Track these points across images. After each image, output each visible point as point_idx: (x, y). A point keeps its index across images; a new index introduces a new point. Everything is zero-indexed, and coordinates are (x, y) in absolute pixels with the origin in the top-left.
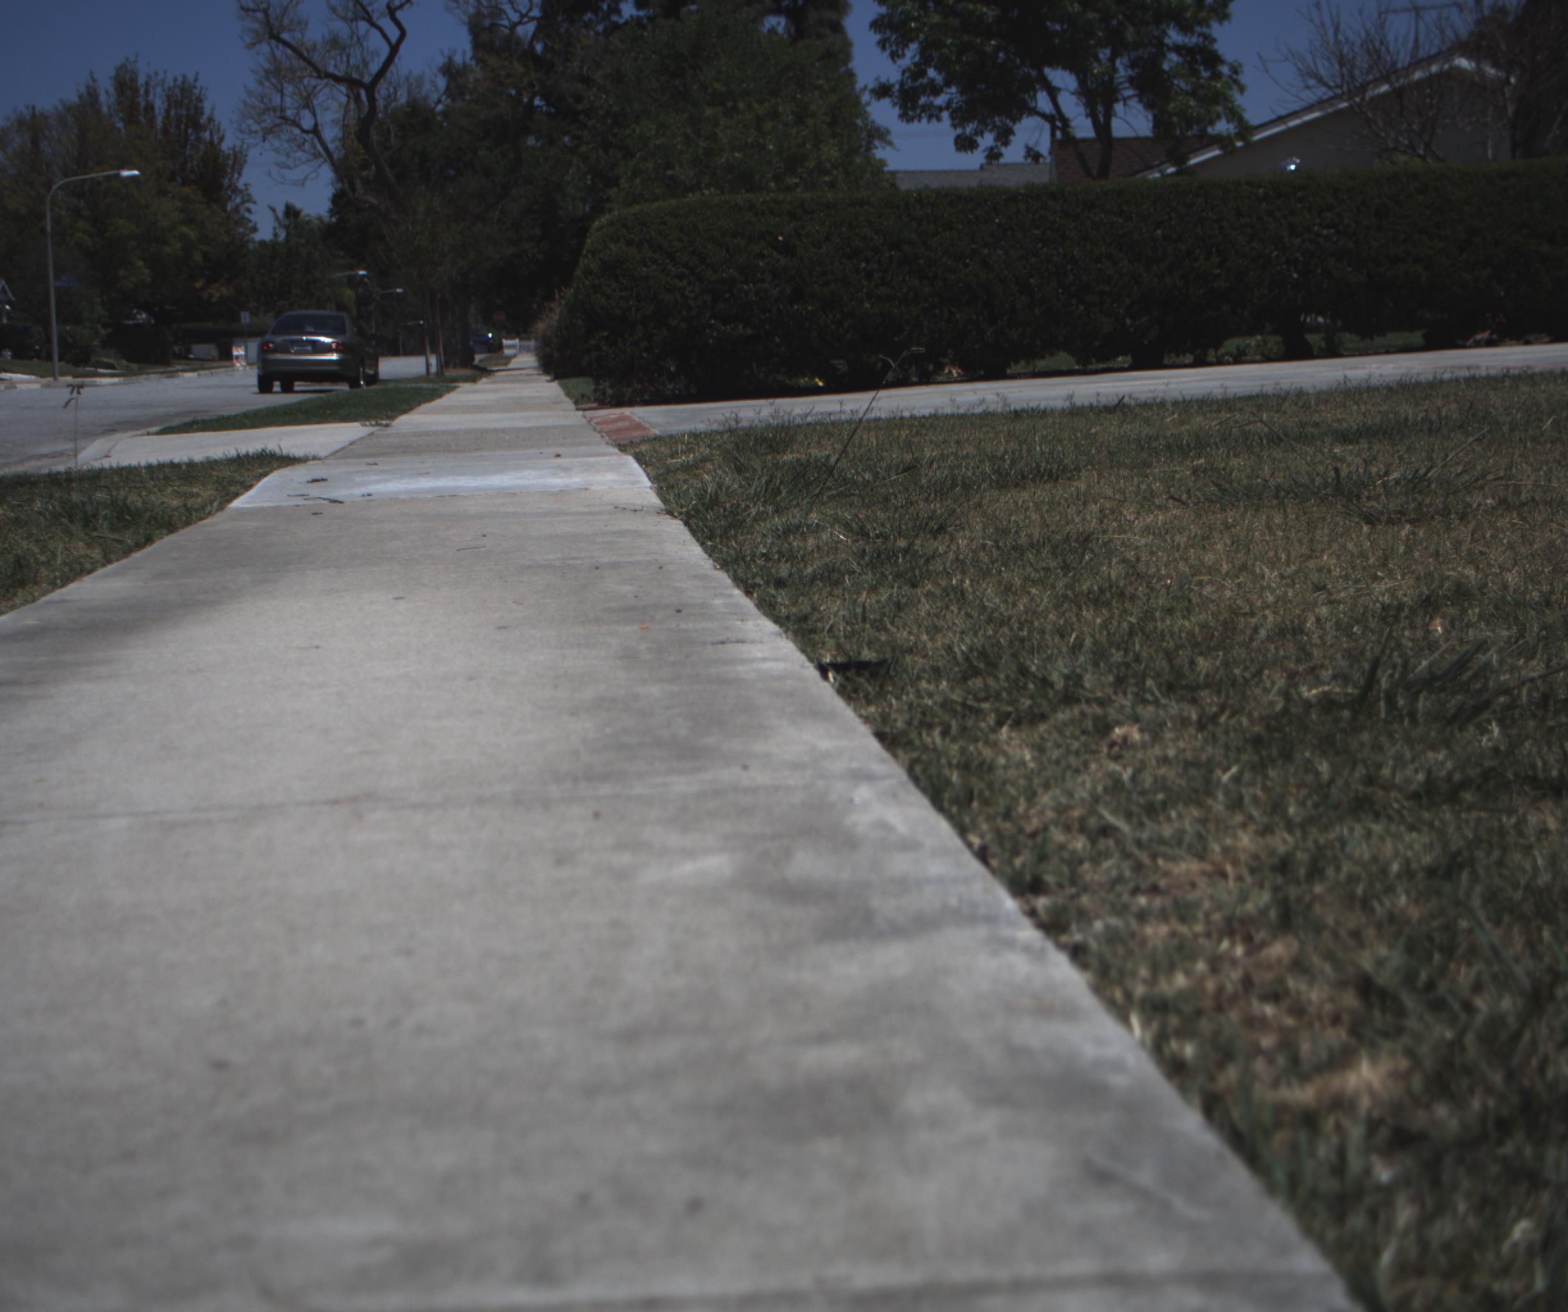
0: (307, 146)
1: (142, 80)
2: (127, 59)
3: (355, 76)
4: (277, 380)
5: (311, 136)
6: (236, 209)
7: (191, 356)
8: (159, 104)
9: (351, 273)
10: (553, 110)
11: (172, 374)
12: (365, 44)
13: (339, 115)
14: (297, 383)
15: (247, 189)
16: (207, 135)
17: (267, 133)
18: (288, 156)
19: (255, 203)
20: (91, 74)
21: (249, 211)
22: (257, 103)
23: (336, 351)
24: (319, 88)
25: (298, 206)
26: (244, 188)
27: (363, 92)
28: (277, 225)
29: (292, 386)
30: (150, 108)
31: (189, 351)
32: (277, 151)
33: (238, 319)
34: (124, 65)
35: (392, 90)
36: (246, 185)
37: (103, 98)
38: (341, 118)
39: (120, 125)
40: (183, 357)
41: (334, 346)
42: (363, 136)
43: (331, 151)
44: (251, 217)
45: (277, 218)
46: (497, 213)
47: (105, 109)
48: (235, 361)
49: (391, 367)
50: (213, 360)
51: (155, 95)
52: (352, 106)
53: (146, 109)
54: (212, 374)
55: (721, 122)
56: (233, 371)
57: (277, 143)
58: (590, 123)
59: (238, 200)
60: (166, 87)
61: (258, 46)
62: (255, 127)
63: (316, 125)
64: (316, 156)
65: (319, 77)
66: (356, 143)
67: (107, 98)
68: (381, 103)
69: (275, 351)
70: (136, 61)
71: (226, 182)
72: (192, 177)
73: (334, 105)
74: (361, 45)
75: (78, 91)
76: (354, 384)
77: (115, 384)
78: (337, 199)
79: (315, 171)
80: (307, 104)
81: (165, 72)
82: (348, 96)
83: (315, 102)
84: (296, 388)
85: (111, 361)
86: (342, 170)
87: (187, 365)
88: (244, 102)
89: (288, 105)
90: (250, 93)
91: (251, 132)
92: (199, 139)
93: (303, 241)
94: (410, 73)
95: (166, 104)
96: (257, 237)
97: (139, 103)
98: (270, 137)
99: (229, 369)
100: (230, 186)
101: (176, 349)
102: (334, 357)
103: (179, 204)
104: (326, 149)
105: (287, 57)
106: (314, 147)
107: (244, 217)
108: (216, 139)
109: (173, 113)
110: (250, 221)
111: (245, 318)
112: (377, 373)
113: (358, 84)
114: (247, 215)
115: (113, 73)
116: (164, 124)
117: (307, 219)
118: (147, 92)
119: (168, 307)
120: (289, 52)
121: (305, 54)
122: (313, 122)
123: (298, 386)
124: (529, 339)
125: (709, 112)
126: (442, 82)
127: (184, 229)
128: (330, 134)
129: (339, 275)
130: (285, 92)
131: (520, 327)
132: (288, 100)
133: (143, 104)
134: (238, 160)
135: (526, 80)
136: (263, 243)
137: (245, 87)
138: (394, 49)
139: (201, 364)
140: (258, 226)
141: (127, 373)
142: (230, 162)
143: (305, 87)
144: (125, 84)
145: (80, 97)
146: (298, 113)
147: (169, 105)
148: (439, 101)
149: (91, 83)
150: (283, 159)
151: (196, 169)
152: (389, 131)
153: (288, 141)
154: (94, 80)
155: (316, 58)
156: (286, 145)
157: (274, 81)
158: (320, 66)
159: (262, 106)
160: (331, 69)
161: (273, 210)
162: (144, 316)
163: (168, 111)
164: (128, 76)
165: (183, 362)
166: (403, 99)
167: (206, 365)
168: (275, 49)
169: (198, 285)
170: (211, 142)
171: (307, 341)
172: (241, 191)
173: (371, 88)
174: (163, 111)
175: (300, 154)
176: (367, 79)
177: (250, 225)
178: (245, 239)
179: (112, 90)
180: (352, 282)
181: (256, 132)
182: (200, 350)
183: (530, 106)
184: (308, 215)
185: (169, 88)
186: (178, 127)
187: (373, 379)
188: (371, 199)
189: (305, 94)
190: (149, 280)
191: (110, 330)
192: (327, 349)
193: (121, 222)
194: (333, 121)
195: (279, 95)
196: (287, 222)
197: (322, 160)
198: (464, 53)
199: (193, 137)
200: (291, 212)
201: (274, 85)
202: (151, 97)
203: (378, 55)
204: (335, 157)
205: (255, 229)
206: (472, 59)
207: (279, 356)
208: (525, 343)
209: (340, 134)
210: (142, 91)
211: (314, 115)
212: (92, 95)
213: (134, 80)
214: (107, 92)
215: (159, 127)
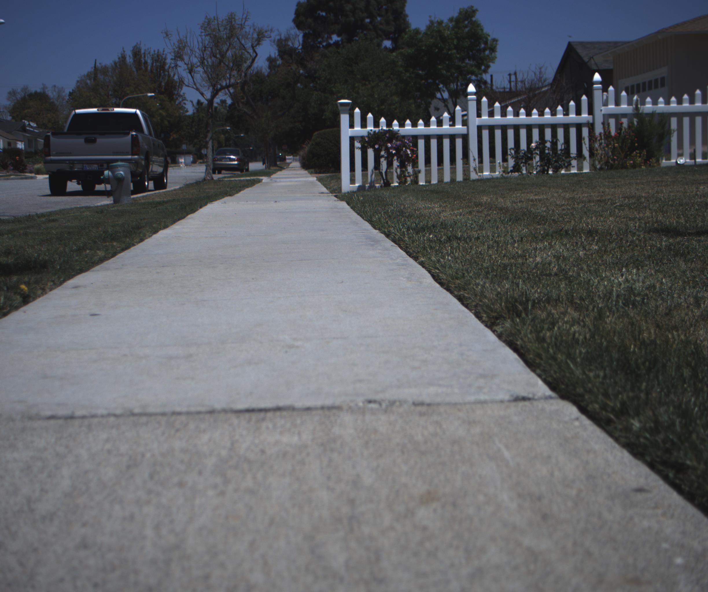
2: (137, 43)
6: (180, 103)
9: (224, 128)
10: (307, 75)
16: (168, 73)
19: (187, 100)
20: (123, 48)
26: (183, 95)
33: (180, 147)
34: (136, 46)
37: (128, 59)
39: (134, 70)
41: (236, 159)
44: (186, 106)
47: (129, 64)
48: (180, 164)
51: (148, 58)
53: (144, 63)
56: (180, 168)
59: (181, 99)
66: (240, 90)
68: (248, 76)
69: (217, 161)
70: (140, 44)
71: (176, 92)
72: (162, 90)
75: (118, 56)
81: (151, 48)
95: (151, 61)
97: (141, 61)
102: (236, 163)
107: (183, 106)
108: (172, 75)
109: (154, 64)
111: (184, 147)
115: (132, 49)
116: (151, 69)
124: (296, 156)
129: (219, 128)
131: (293, 151)
134: (181, 84)
136: (189, 116)
138: (253, 60)
144: (137, 53)
148: (266, 71)
149: (123, 52)
151: (164, 87)
161: (192, 102)
164: (137, 50)
170: (170, 77)
171: (227, 157)
174: (150, 64)
177: (185, 109)
178: (183, 115)
180: (225, 132)
185: (153, 55)
186: (157, 70)
199: (163, 74)
200: (199, 103)
202: (146, 58)
205: (187, 111)
210: (143, 56)
212: (123, 58)
214: (130, 56)
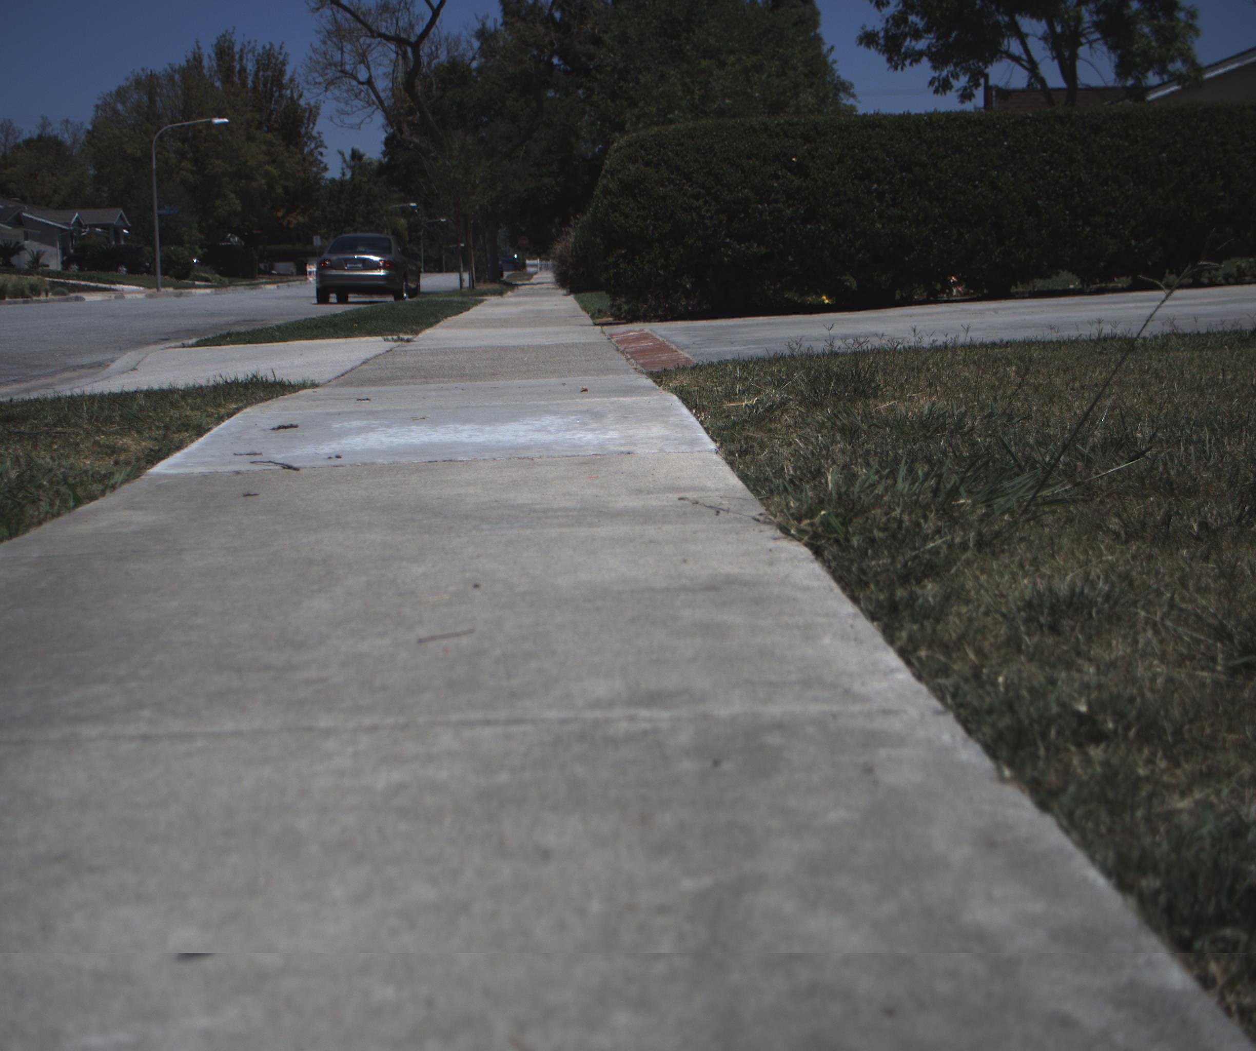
0: (363, 94)
1: (237, 48)
2: (227, 31)
3: (403, 35)
4: (332, 292)
5: (366, 87)
6: (311, 153)
7: (274, 272)
8: (250, 67)
9: (405, 205)
10: (569, 68)
11: (255, 286)
12: (411, 9)
13: (389, 69)
14: (350, 295)
15: (320, 137)
16: (289, 92)
17: (329, 84)
18: (347, 103)
19: (326, 147)
20: (197, 42)
21: (321, 154)
22: (321, 60)
23: (384, 267)
24: (373, 46)
25: (362, 151)
26: (317, 135)
27: (409, 50)
28: (344, 166)
29: (347, 297)
30: (243, 70)
31: (272, 268)
32: (337, 99)
33: (312, 243)
34: (224, 36)
35: (433, 48)
36: (319, 133)
37: (206, 62)
38: (391, 72)
39: (218, 84)
40: (267, 272)
41: (381, 263)
42: (409, 86)
43: (383, 99)
44: (324, 160)
45: (344, 161)
46: (522, 153)
47: (205, 71)
48: (308, 276)
49: (430, 282)
50: (292, 275)
51: (247, 60)
52: (401, 62)
53: (240, 72)
54: (289, 286)
55: (715, 73)
56: (306, 284)
57: (337, 93)
58: (598, 76)
59: (313, 145)
60: (256, 53)
61: (321, 10)
62: (319, 80)
63: (370, 78)
64: (369, 104)
65: (373, 36)
66: (403, 92)
67: (209, 62)
68: (424, 60)
69: (331, 267)
70: (233, 33)
71: (303, 131)
72: (276, 126)
73: (386, 61)
74: (408, 10)
75: (186, 56)
76: (398, 296)
77: (208, 294)
78: (388, 142)
79: (369, 116)
80: (363, 59)
81: (256, 41)
82: (397, 53)
83: (370, 59)
84: (350, 299)
85: (207, 275)
86: (391, 118)
87: (270, 279)
88: (311, 58)
89: (347, 61)
90: (315, 50)
91: (316, 83)
92: (281, 96)
93: (365, 179)
94: (449, 33)
95: (256, 67)
96: (328, 175)
97: (234, 67)
98: (332, 87)
99: (303, 282)
100: (306, 133)
101: (262, 266)
102: (381, 273)
103: (264, 148)
104: (378, 98)
105: (346, 19)
106: (369, 96)
107: (316, 159)
108: (295, 96)
109: (261, 73)
110: (322, 162)
111: (317, 241)
112: (418, 287)
113: (406, 42)
114: (319, 157)
115: (214, 41)
116: (253, 82)
117: (369, 161)
118: (241, 58)
119: (255, 232)
120: (348, 15)
121: (361, 17)
122: (368, 75)
123: (352, 297)
124: (547, 259)
125: (704, 63)
126: (476, 44)
127: (268, 168)
128: (382, 84)
129: (394, 206)
130: (345, 49)
131: (541, 249)
132: (347, 57)
133: (238, 68)
134: (313, 113)
135: (547, 40)
136: (332, 180)
137: (311, 45)
138: (436, 13)
139: (282, 278)
140: (328, 166)
141: (220, 286)
142: (307, 115)
143: (361, 46)
144: (224, 51)
145: (188, 61)
146: (355, 67)
147: (258, 68)
148: (474, 58)
149: (197, 51)
150: (342, 106)
151: (279, 120)
152: (431, 84)
153: (347, 91)
154: (199, 48)
155: (370, 21)
156: (345, 95)
157: (334, 39)
158: (374, 27)
159: (325, 61)
160: (383, 30)
161: (342, 154)
162: (236, 239)
163: (256, 74)
164: (226, 45)
165: (267, 276)
166: (443, 57)
167: (285, 279)
168: (335, 12)
169: (280, 214)
170: (292, 98)
171: (358, 259)
172: (315, 138)
173: (416, 46)
174: (253, 73)
175: (356, 102)
176: (413, 39)
177: (322, 165)
178: (318, 177)
179: (213, 55)
180: (405, 212)
181: (320, 83)
182: (281, 266)
183: (551, 65)
184: (370, 158)
185: (259, 55)
186: (265, 85)
187: (414, 292)
188: (416, 140)
189: (360, 51)
190: (239, 209)
191: (205, 250)
192: (375, 266)
193: (217, 162)
194: (385, 74)
195: (339, 52)
196: (352, 163)
197: (375, 107)
198: (495, 20)
199: (277, 94)
200: (356, 155)
201: (335, 44)
202: (244, 62)
203: (423, 19)
204: (386, 105)
205: (326, 169)
206: (502, 25)
207: (334, 272)
208: (543, 262)
209: (390, 85)
210: (237, 57)
211: (369, 69)
212: (197, 60)
213: (231, 48)
214: (209, 57)
215: (249, 86)
